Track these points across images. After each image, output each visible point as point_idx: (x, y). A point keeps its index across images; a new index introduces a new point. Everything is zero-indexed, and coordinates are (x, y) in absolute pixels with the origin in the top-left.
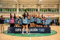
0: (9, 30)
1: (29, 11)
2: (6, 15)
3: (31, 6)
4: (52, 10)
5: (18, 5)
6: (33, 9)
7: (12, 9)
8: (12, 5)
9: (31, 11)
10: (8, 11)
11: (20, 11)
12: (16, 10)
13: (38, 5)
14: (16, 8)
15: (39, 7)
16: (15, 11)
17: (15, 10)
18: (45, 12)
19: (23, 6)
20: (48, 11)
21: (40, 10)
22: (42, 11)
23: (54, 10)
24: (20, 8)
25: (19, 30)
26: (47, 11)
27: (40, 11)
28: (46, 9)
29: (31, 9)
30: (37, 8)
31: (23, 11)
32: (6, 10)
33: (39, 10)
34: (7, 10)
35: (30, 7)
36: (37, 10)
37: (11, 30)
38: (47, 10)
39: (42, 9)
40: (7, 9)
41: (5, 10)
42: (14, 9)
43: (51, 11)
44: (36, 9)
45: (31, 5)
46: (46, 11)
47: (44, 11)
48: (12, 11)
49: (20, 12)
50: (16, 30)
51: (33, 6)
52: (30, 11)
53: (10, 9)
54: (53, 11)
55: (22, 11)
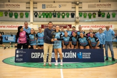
0: (17, 56)
1: (57, 16)
2: (6, 25)
3: (60, 6)
4: (106, 13)
5: (32, 3)
6: (65, 13)
7: (19, 13)
8: (19, 4)
9: (61, 16)
10: (11, 16)
11: (36, 16)
12: (28, 14)
13: (75, 3)
14: (28, 10)
15: (77, 7)
16: (24, 16)
17: (26, 14)
18: (90, 18)
19: (44, 6)
20: (97, 16)
21: (79, 14)
22: (85, 17)
23: (110, 13)
24: (35, 10)
25: (38, 56)
26: (94, 17)
27: (80, 16)
28: (92, 13)
29: (61, 13)
30: (73, 10)
31: (44, 17)
32: (6, 15)
33: (77, 15)
34: (8, 15)
35: (57, 9)
36: (73, 15)
37: (21, 55)
38: (94, 14)
39: (83, 13)
40: (9, 12)
41: (4, 15)
42: (24, 13)
43: (103, 16)
44: (70, 13)
45: (60, 4)
46: (92, 17)
47: (87, 17)
48: (19, 17)
49: (35, 18)
50: (33, 55)
51: (65, 5)
52: (59, 17)
53: (14, 13)
54: (108, 17)
55: (40, 17)
